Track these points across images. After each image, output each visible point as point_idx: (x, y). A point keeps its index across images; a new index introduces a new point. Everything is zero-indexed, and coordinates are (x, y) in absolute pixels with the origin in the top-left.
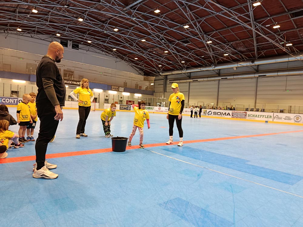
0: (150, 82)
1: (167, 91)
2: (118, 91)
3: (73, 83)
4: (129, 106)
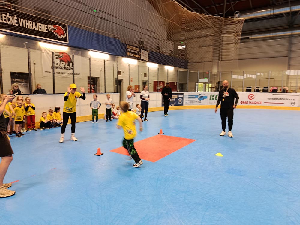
1: (224, 58)
2: (139, 59)
3: (25, 24)
4: (180, 96)
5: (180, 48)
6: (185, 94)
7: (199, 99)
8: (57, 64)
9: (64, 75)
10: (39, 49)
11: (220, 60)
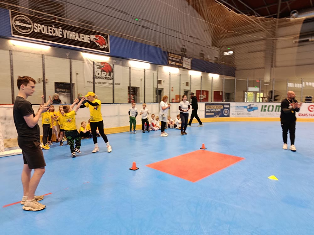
0: (223, 49)
1: (278, 64)
2: (181, 67)
3: (69, 35)
4: (226, 106)
5: (226, 54)
6: (232, 104)
7: (248, 110)
8: (99, 74)
9: (105, 85)
10: (82, 60)
11: (274, 66)
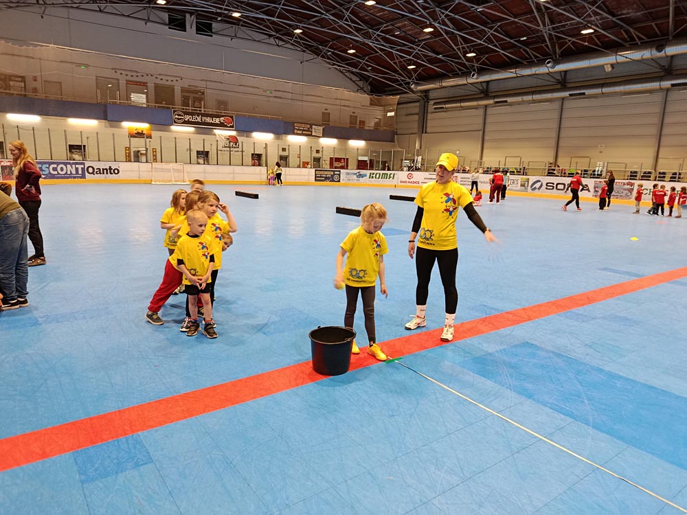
0: (387, 108)
1: (428, 130)
2: (309, 135)
3: (206, 120)
4: (336, 173)
5: (389, 114)
6: (344, 171)
7: (358, 177)
8: (227, 144)
11: (424, 132)
